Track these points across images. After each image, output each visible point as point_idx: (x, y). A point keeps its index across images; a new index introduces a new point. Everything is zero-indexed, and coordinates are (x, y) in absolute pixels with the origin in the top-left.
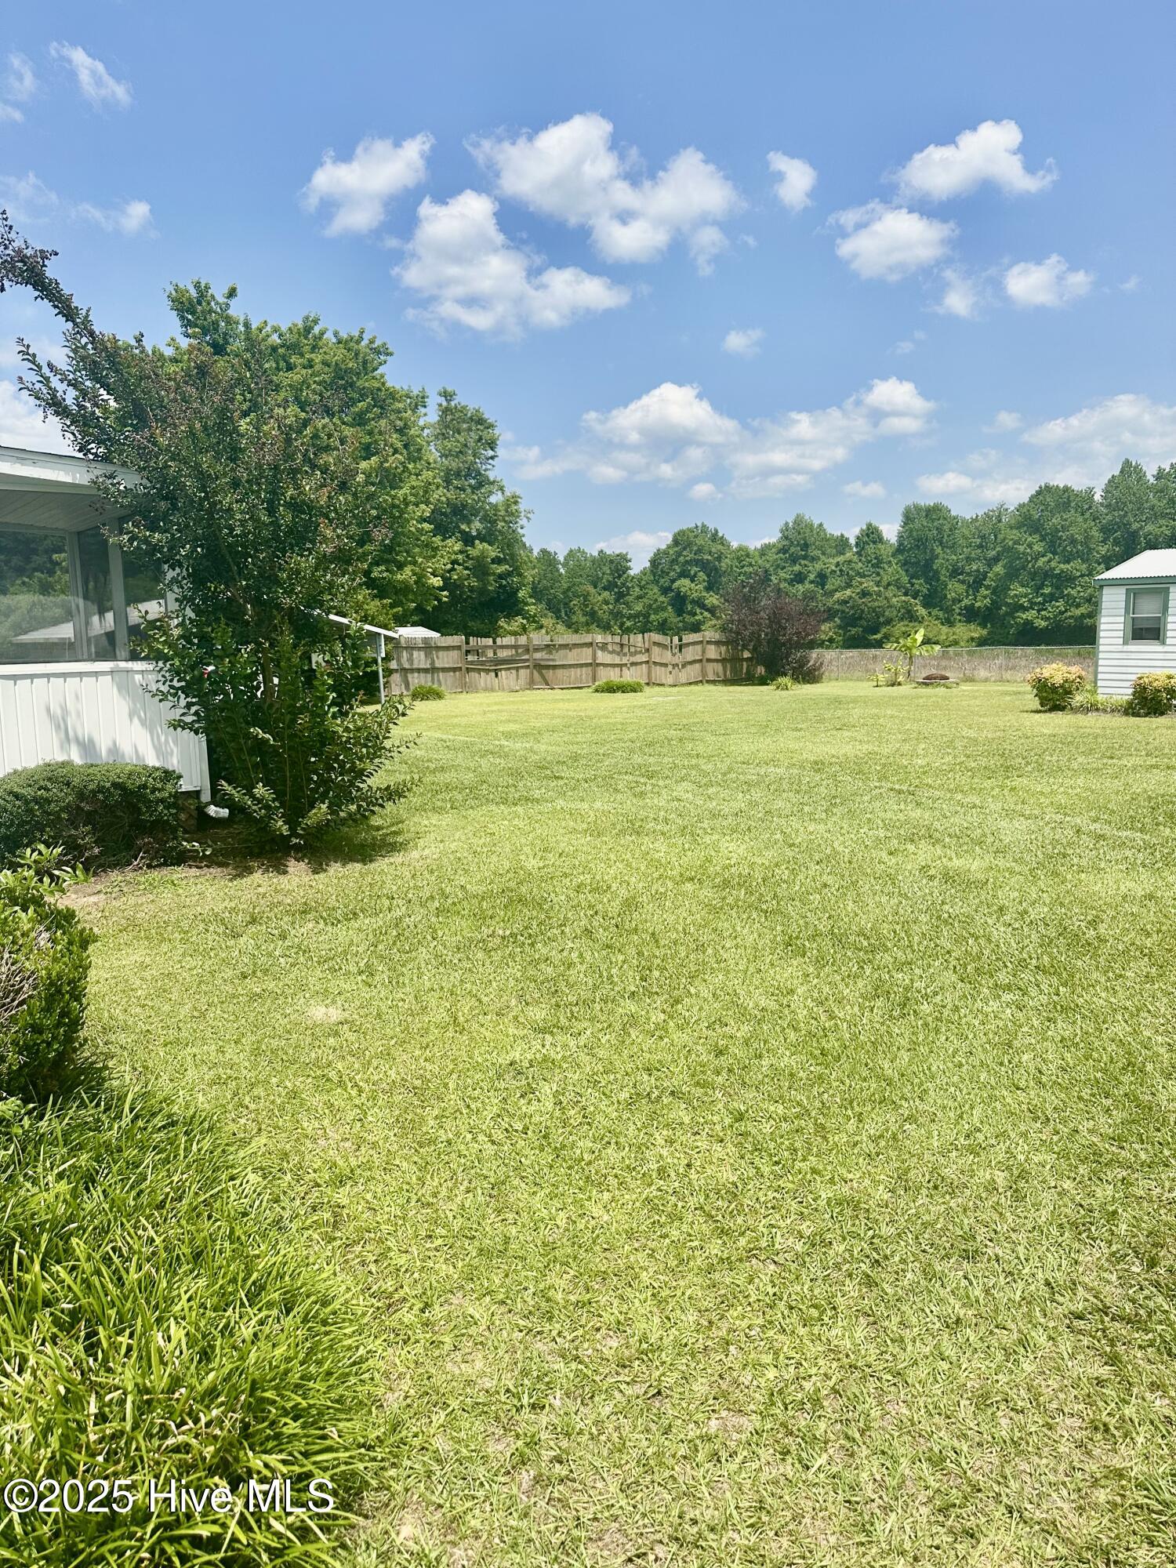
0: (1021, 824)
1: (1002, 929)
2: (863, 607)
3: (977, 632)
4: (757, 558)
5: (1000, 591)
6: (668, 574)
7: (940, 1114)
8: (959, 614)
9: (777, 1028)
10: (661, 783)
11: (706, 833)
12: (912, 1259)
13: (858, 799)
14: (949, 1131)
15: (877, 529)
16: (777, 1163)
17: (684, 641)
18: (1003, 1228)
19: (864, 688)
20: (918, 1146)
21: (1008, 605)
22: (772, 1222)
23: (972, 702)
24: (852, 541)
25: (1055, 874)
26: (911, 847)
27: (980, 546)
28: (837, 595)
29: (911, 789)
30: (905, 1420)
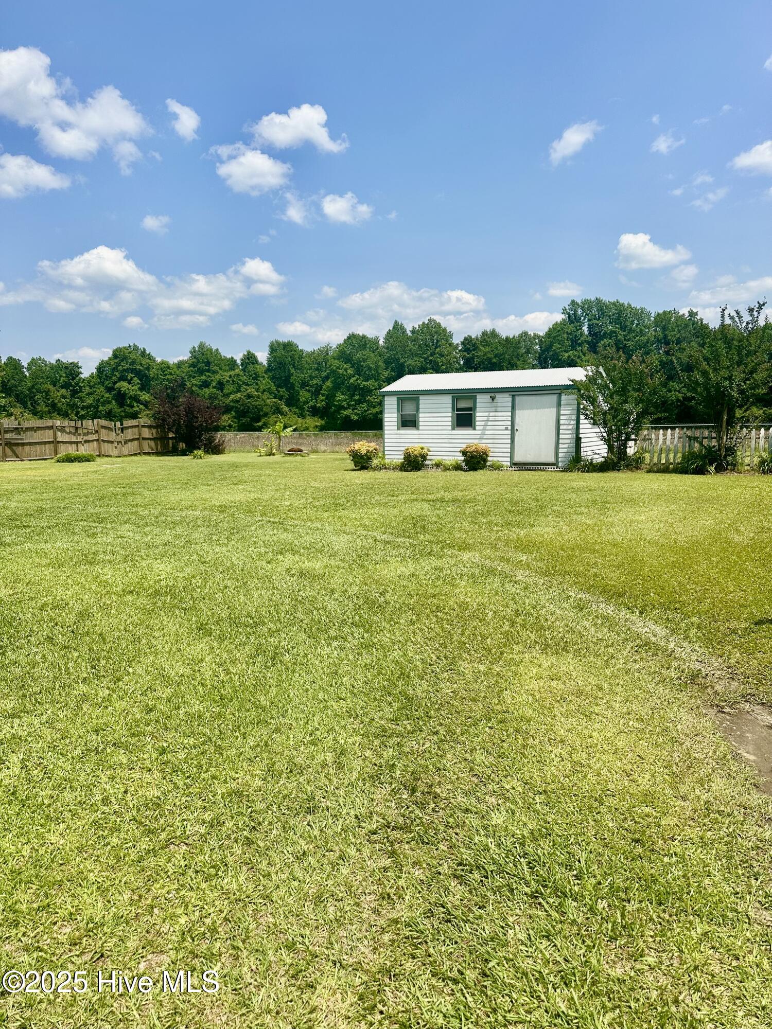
0: (344, 538)
1: (333, 602)
2: (249, 405)
3: (320, 422)
4: (176, 370)
5: (330, 397)
6: (110, 378)
7: (294, 724)
8: (308, 411)
9: (191, 687)
10: (109, 526)
11: (143, 559)
12: (276, 821)
13: (248, 529)
14: (300, 734)
15: (253, 355)
16: (188, 777)
17: (124, 426)
18: (331, 788)
19: (251, 457)
20: (280, 747)
21: (335, 406)
22: (185, 817)
23: (317, 465)
24: (239, 362)
25: (363, 566)
26: (280, 557)
27: (317, 369)
28: (232, 397)
29: (281, 520)
30: (271, 925)
